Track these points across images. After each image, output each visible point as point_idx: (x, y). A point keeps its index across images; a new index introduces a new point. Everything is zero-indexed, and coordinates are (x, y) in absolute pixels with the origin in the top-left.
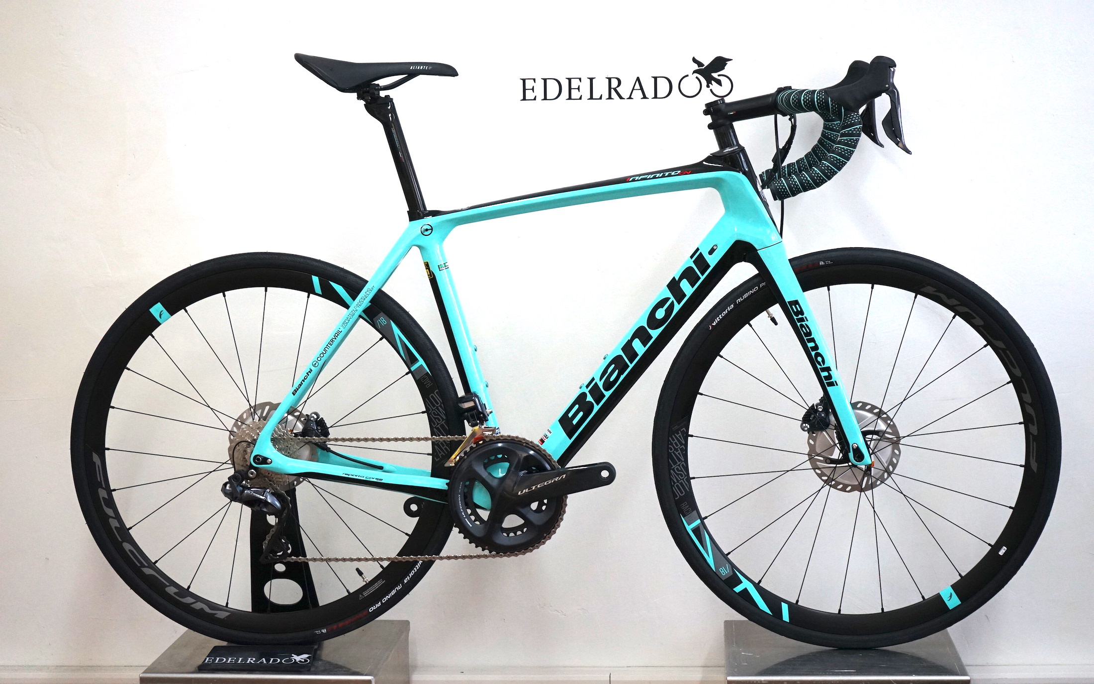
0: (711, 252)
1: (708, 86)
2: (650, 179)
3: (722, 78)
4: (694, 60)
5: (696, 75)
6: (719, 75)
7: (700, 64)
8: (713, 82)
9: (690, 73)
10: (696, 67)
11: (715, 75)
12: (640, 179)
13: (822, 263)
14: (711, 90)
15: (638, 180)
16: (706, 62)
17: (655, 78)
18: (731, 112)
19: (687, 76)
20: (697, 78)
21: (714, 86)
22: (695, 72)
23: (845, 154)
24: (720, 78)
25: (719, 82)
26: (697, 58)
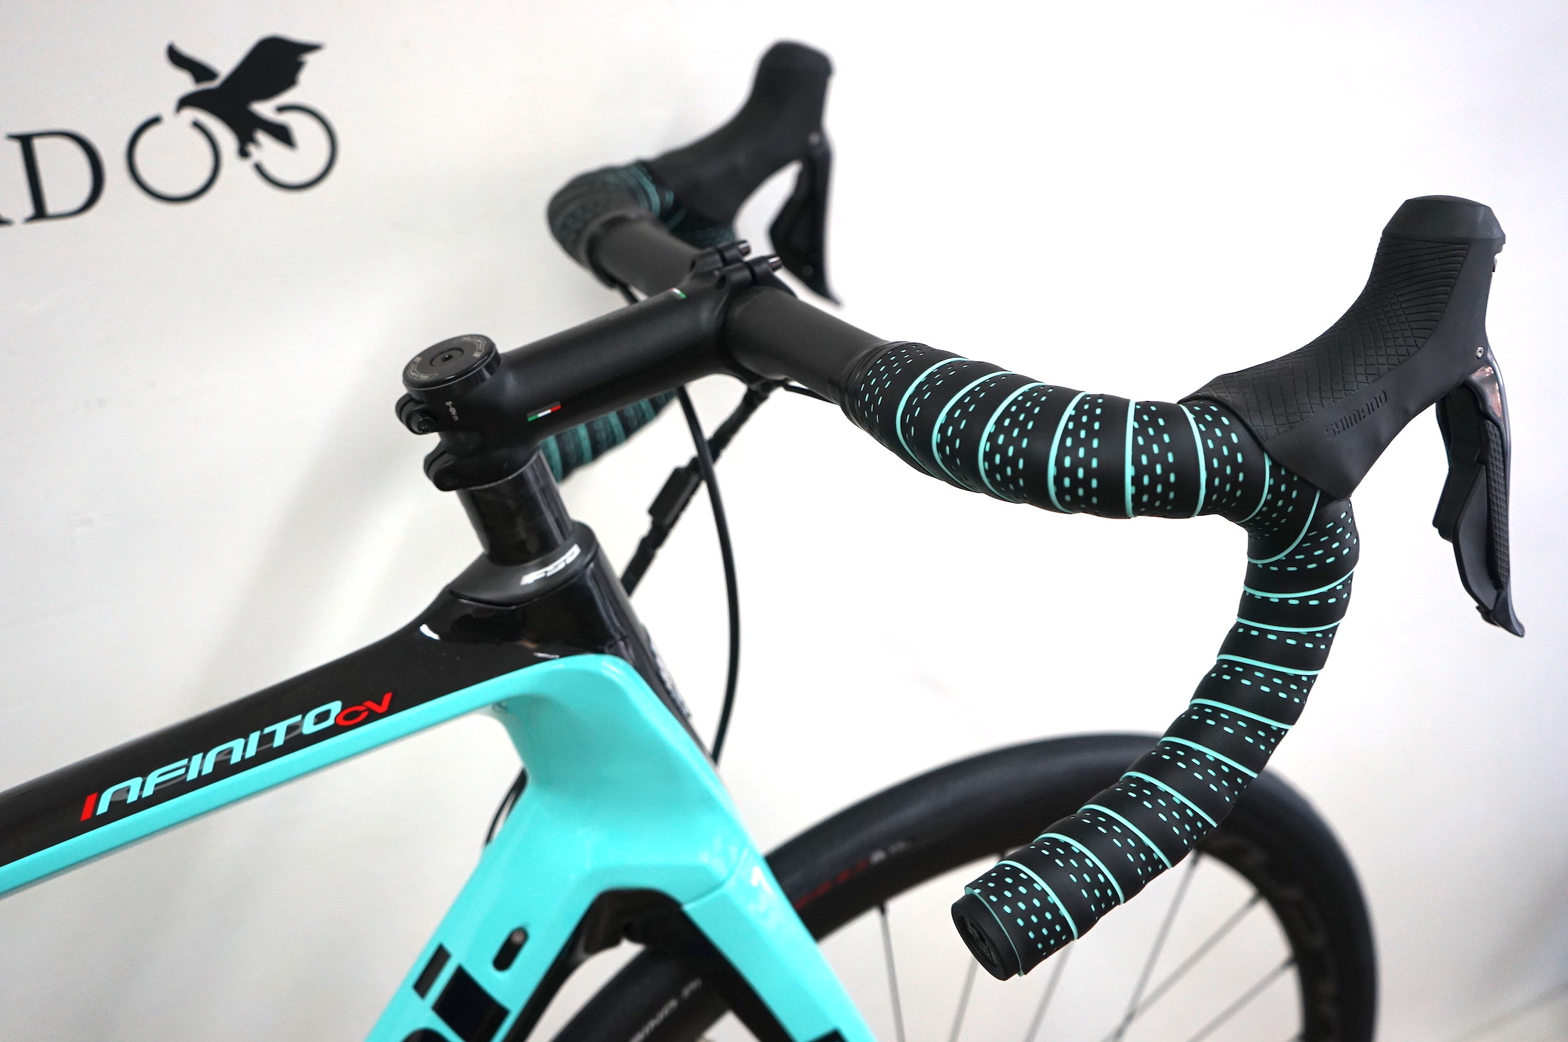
0: (505, 958)
1: (244, 153)
2: (202, 781)
3: (292, 120)
4: (176, 58)
5: (191, 114)
6: (281, 109)
7: (200, 71)
8: (261, 137)
9: (165, 107)
10: (185, 83)
11: (265, 109)
12: (148, 791)
13: (878, 856)
14: (259, 168)
15: (143, 804)
16: (225, 61)
17: (26, 141)
18: (542, 407)
19: (155, 121)
20: (197, 125)
21: (266, 147)
22: (186, 102)
23: (1274, 694)
24: (288, 119)
25: (283, 135)
26: (189, 49)
